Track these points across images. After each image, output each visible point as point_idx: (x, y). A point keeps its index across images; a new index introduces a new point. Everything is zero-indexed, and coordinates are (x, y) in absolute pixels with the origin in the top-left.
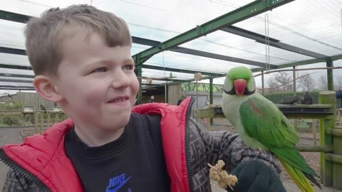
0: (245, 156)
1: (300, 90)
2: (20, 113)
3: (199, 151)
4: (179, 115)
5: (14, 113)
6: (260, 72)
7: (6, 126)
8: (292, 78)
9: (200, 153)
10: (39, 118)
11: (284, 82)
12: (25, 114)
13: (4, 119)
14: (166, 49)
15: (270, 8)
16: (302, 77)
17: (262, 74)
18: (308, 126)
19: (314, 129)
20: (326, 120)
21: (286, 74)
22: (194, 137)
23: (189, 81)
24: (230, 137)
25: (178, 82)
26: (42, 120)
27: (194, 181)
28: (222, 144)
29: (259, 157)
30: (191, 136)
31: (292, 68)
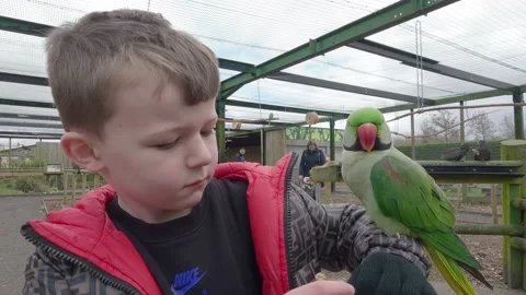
0: (374, 245)
1: (470, 138)
2: (41, 174)
3: (305, 234)
4: (275, 181)
5: (33, 174)
6: (409, 111)
7: (21, 193)
8: (458, 120)
9: (307, 238)
10: (70, 181)
11: (446, 126)
12: (49, 175)
13: (17, 184)
14: (263, 76)
15: (425, 11)
16: (475, 118)
17: (412, 115)
18: (484, 195)
19: (493, 199)
20: (512, 185)
21: (449, 114)
22: (298, 214)
23: (298, 125)
24: (353, 214)
25: (281, 127)
26: (75, 183)
27: (297, 279)
28: (341, 225)
29: (396, 246)
30: (293, 212)
31: (458, 104)
